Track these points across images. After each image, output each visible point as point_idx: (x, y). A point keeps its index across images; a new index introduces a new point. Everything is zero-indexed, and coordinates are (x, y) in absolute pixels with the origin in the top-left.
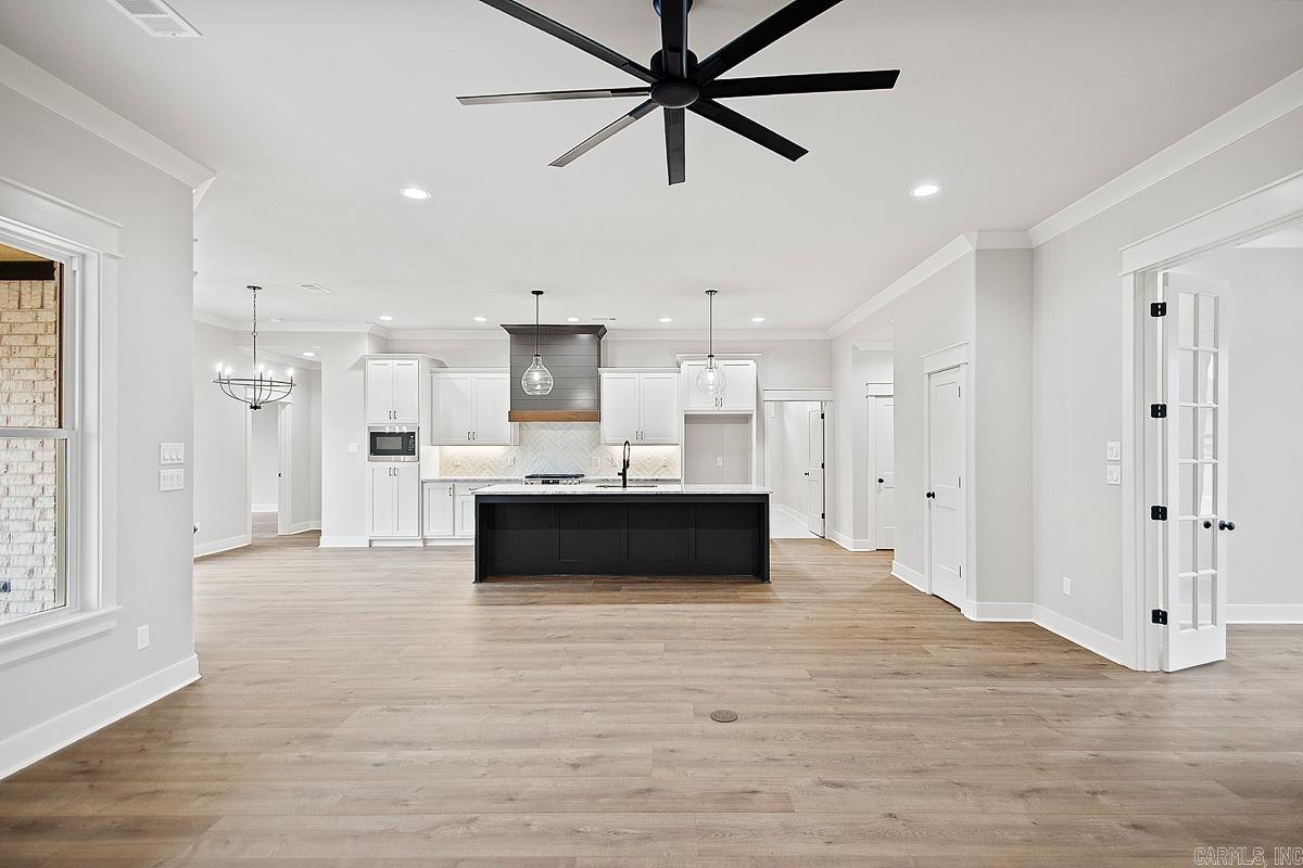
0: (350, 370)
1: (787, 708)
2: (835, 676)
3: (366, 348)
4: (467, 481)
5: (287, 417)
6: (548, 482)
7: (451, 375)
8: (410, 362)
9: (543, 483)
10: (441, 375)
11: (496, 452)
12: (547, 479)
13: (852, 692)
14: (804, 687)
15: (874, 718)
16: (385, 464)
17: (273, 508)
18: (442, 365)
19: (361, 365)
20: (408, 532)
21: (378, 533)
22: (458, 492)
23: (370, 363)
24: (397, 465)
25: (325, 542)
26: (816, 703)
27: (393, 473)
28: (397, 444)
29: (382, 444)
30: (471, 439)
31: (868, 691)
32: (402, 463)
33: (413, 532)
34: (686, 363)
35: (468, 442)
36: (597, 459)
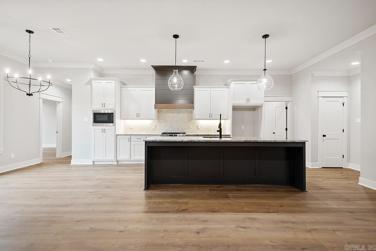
0: (84, 85)
3: (92, 75)
4: (136, 135)
5: (60, 107)
6: (172, 136)
7: (129, 89)
8: (111, 81)
9: (170, 136)
10: (125, 89)
11: (148, 123)
12: (171, 134)
16: (100, 127)
17: (54, 146)
18: (125, 84)
19: (90, 82)
20: (110, 158)
21: (96, 158)
22: (132, 139)
23: (93, 82)
24: (105, 128)
25: (73, 162)
27: (104, 131)
28: (106, 118)
29: (99, 118)
30: (138, 116)
32: (107, 127)
33: (112, 157)
34: (233, 83)
35: (137, 118)
36: (191, 126)
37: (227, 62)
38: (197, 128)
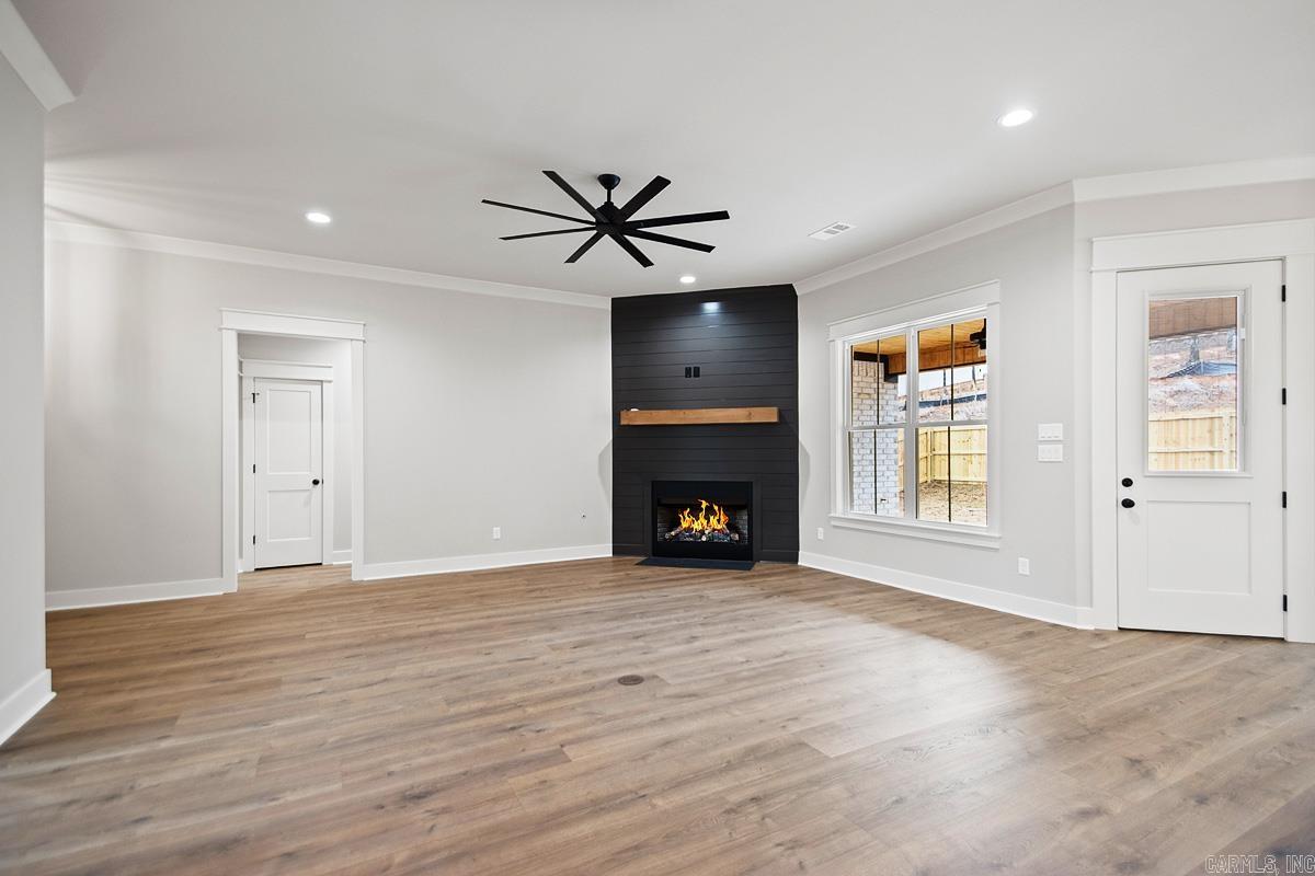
1: (577, 700)
2: (527, 762)
13: (504, 740)
14: (567, 730)
15: (483, 712)
26: (547, 713)
31: (482, 746)
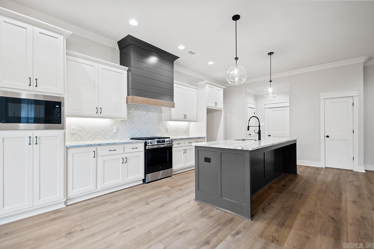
8: (55, 35)
10: (70, 58)
30: (99, 112)
34: (207, 85)
36: (161, 129)
37: (211, 63)
38: (166, 131)
